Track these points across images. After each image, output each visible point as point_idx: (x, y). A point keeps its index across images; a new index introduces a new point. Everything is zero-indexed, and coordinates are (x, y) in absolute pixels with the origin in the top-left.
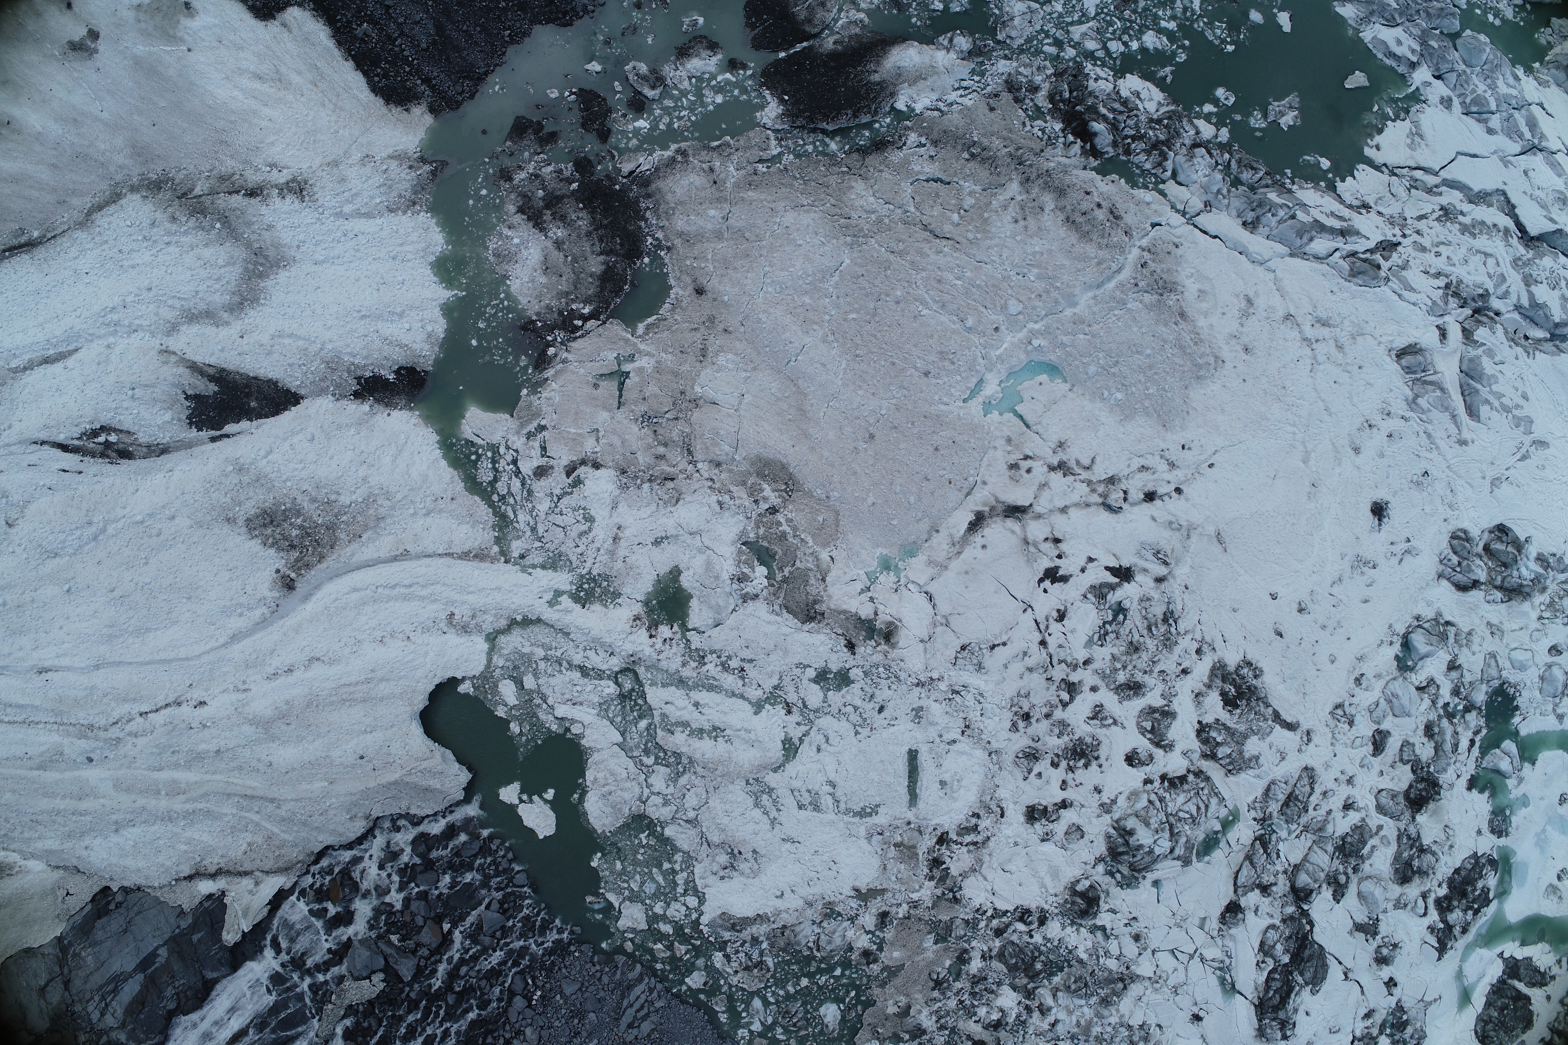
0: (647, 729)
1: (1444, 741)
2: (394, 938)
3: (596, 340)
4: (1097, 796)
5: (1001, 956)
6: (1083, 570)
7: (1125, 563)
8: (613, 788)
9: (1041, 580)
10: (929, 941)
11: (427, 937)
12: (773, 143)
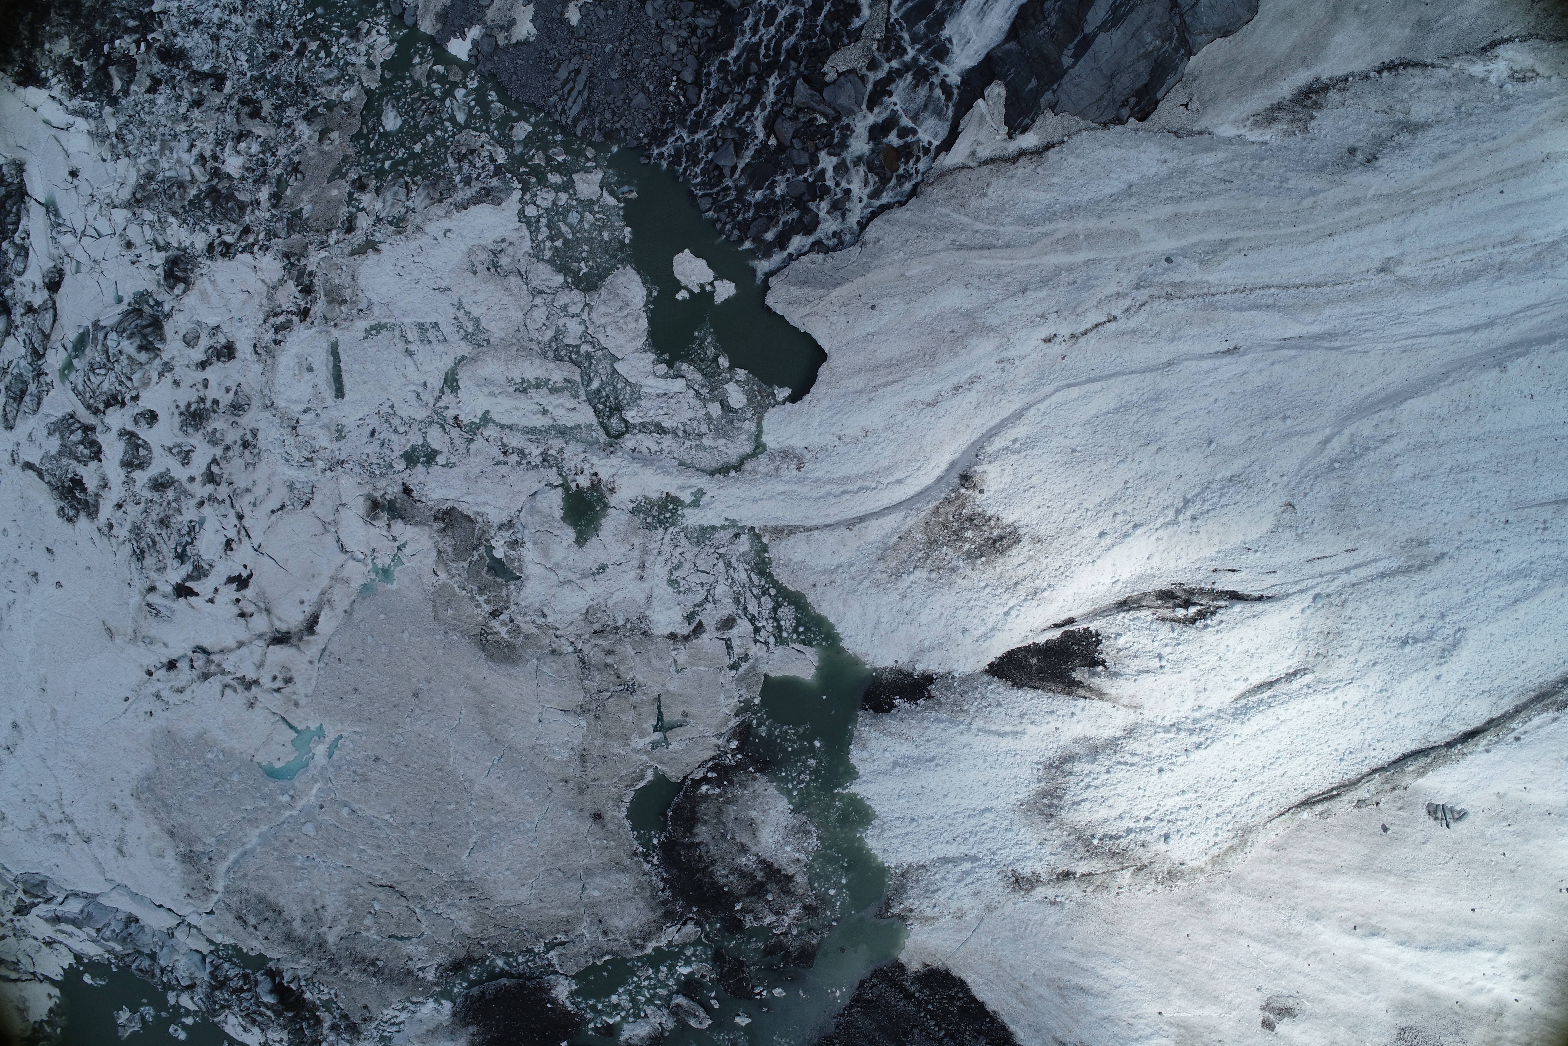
0: (590, 380)
2: (821, 121)
3: (692, 760)
4: (177, 378)
5: (242, 207)
6: (216, 590)
7: (182, 601)
8: (619, 314)
9: (250, 576)
10: (307, 210)
11: (788, 129)
12: (555, 962)
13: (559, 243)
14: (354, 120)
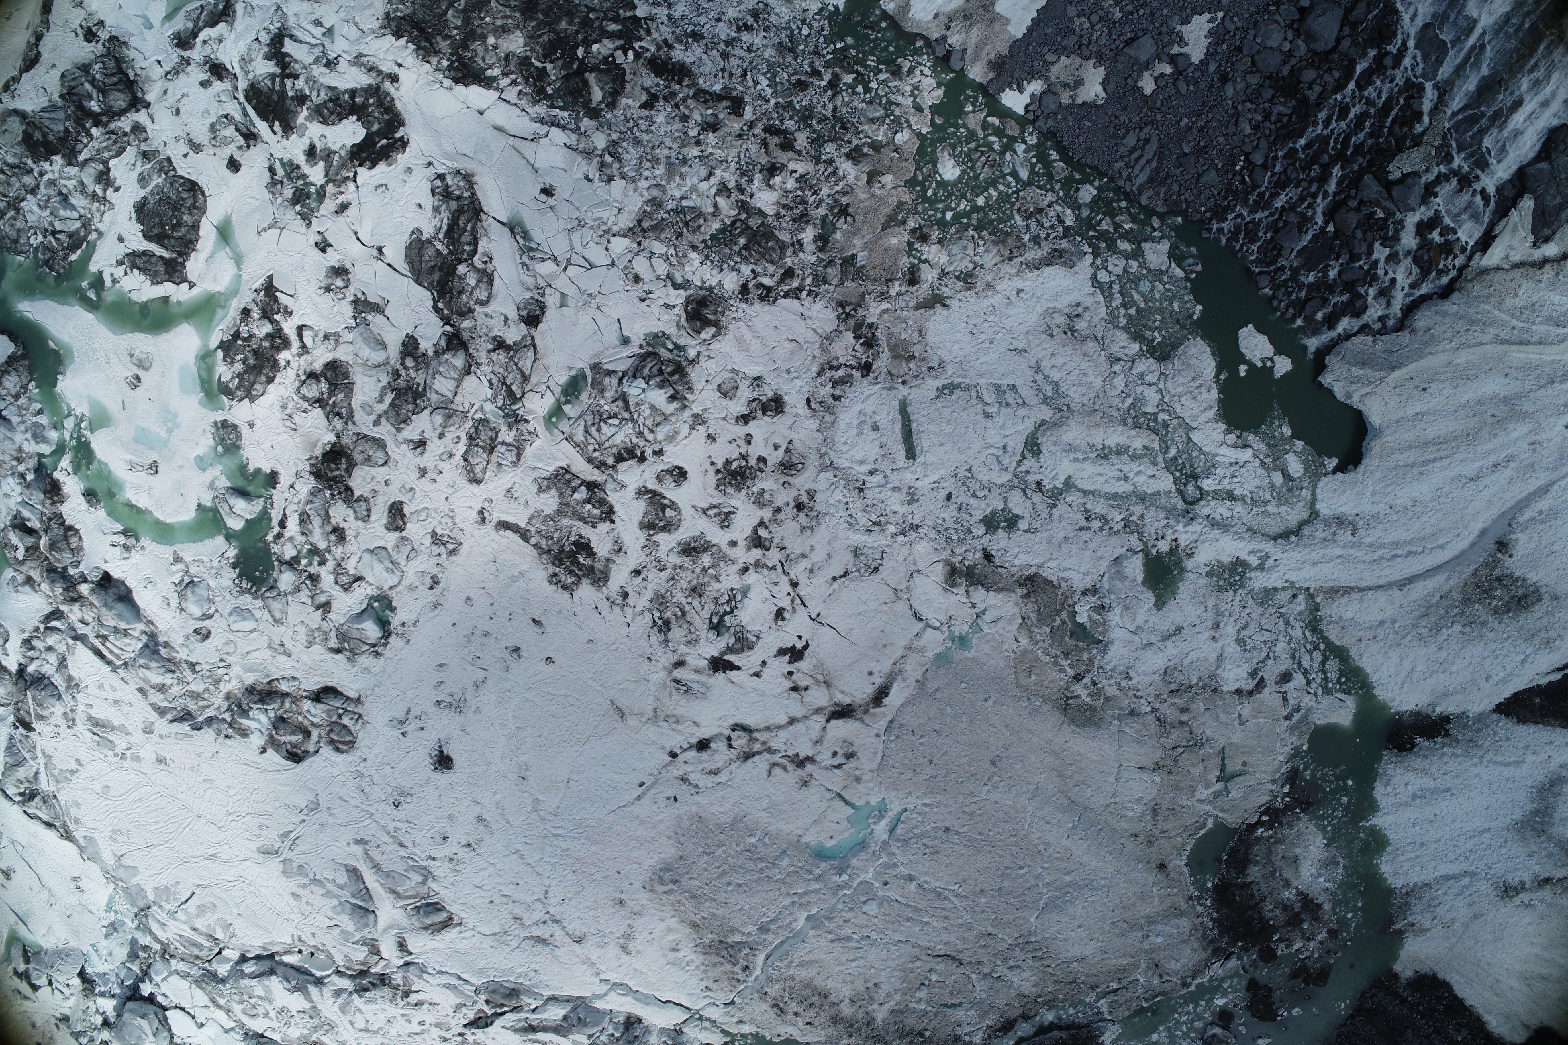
0: (1168, 448)
1: (322, 526)
2: (1380, 215)
3: (1248, 807)
4: (711, 431)
5: (783, 247)
6: (764, 663)
7: (720, 676)
8: (1192, 384)
9: (806, 647)
10: (862, 258)
11: (1350, 219)
12: (1105, 1010)
13: (1133, 311)
14: (906, 164)
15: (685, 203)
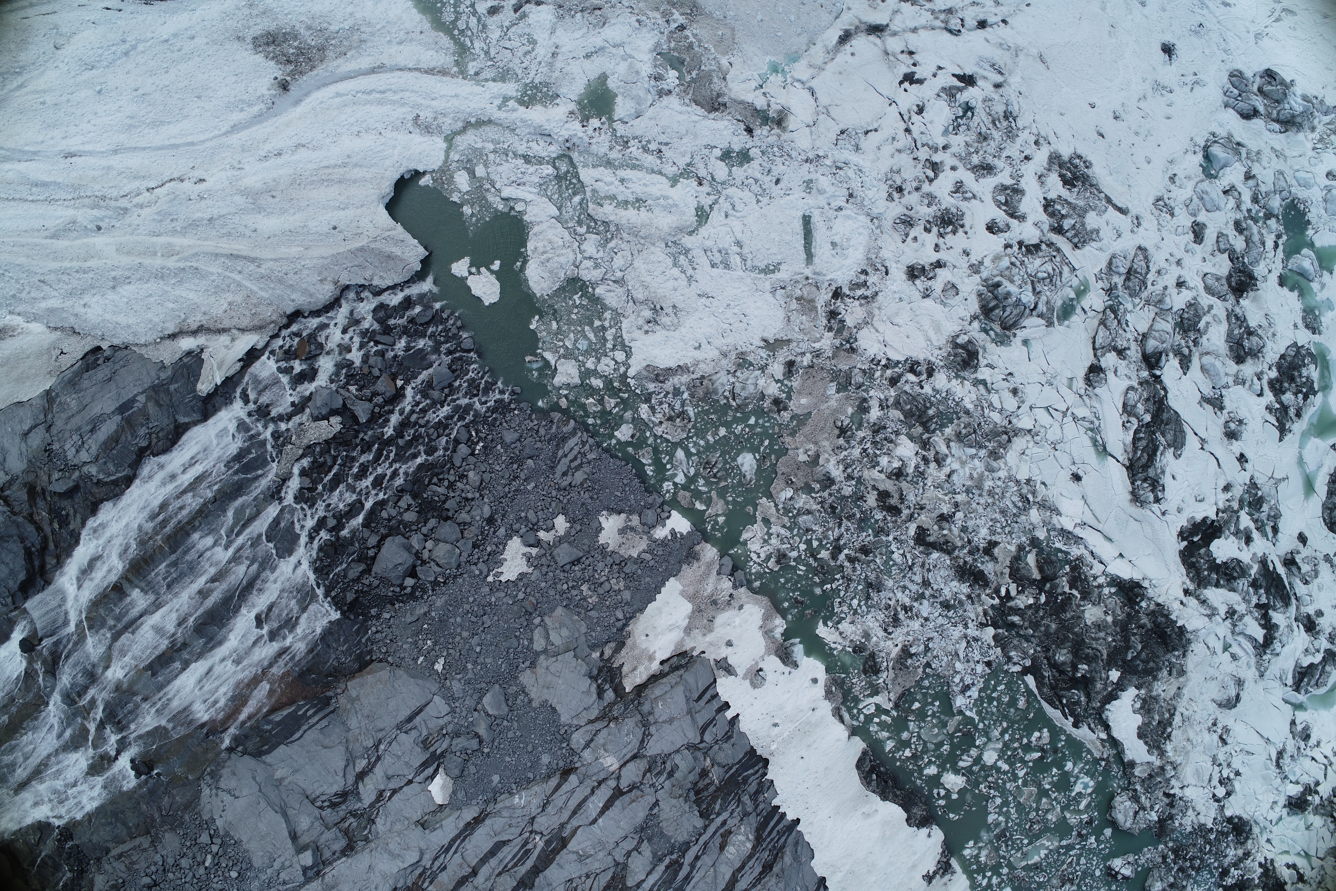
0: (581, 204)
1: (1252, 237)
2: (353, 389)
4: (966, 259)
5: (897, 404)
6: (935, 75)
7: (968, 72)
8: (550, 256)
9: (901, 83)
10: (832, 389)
11: (383, 385)
14: (784, 469)
15: (973, 451)
